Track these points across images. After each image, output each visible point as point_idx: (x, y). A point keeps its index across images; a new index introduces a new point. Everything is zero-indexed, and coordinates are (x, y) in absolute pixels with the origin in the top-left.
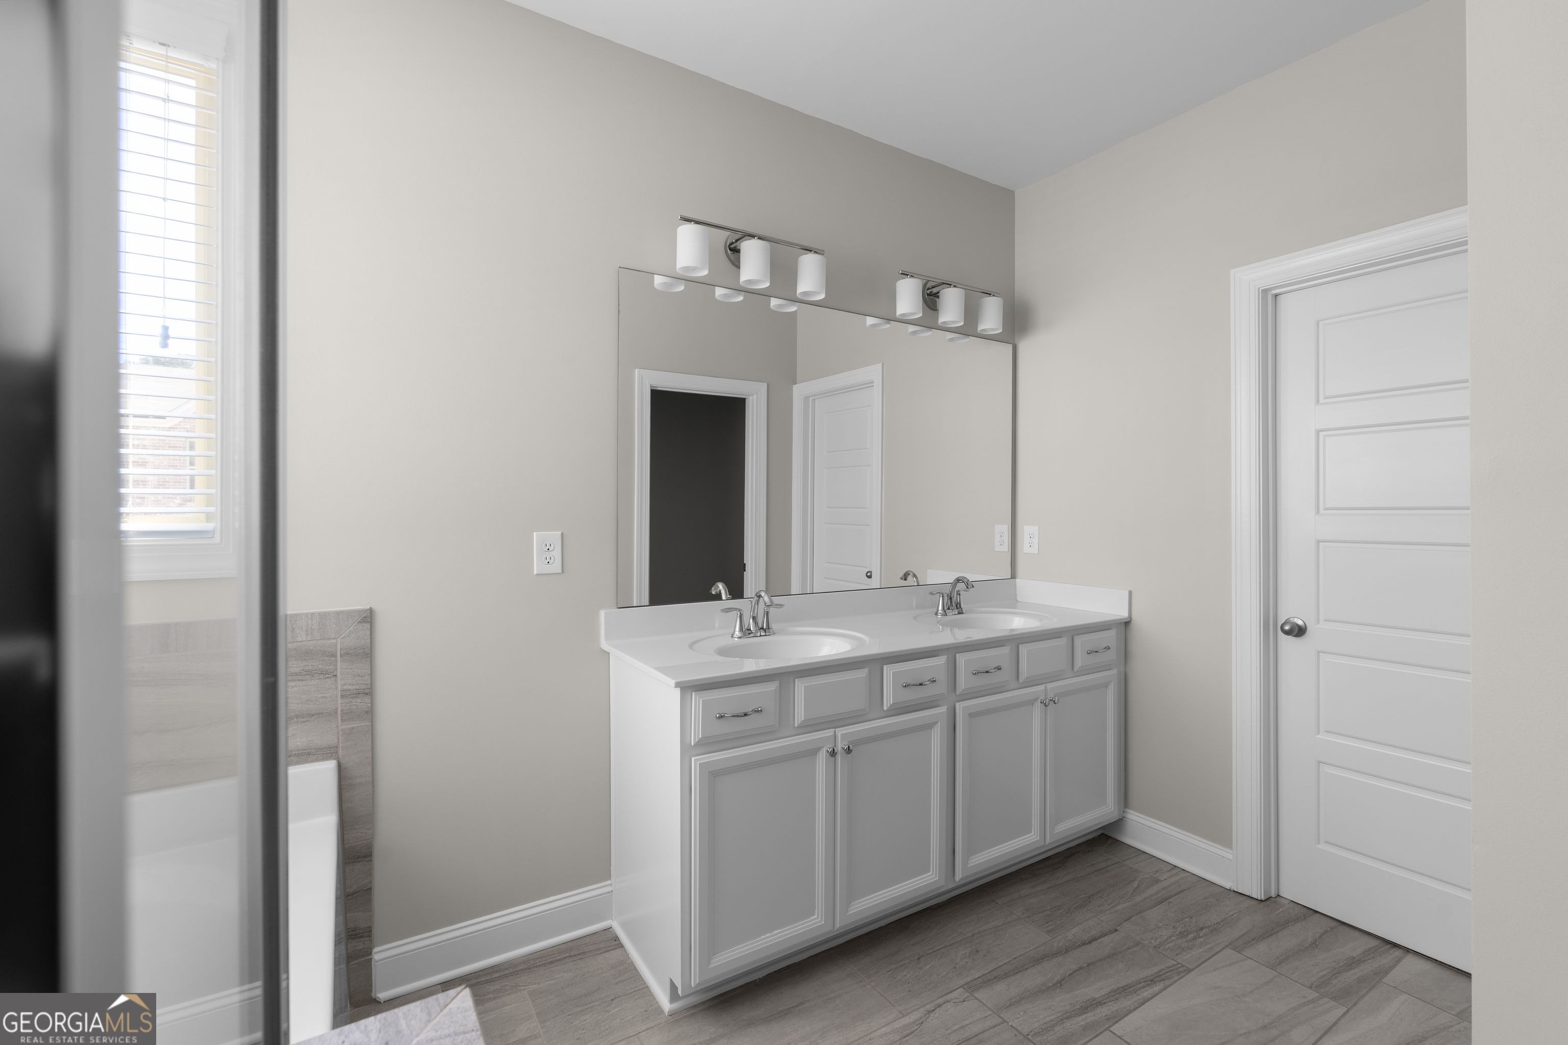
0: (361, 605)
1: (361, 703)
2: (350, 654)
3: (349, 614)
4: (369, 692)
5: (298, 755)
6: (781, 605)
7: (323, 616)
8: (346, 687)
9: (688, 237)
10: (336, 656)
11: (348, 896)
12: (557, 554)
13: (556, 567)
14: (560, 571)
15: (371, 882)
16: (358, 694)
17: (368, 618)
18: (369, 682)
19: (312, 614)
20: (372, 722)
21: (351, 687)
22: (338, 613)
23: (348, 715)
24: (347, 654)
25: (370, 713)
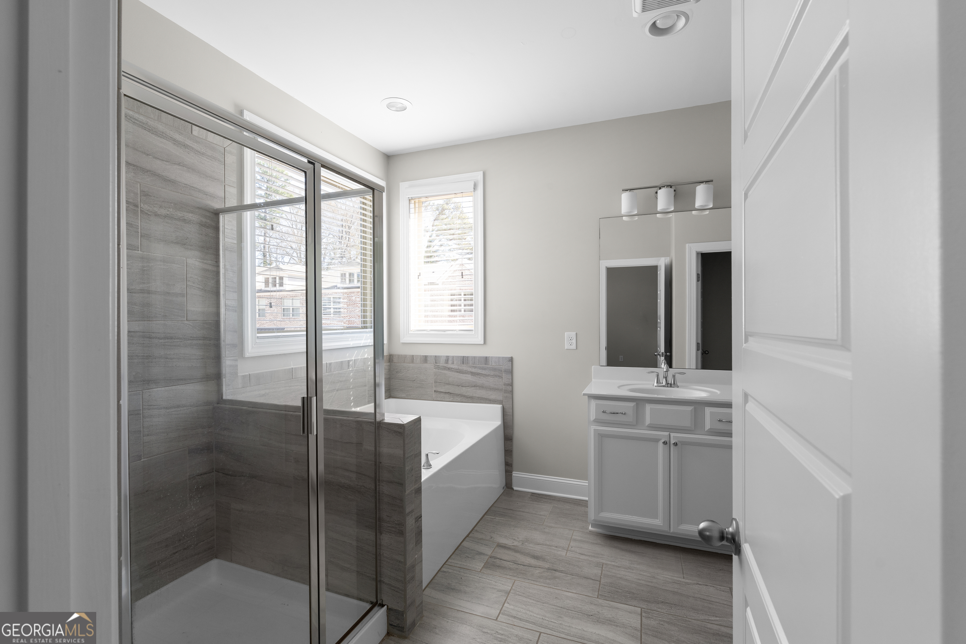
0: (509, 356)
1: (509, 388)
2: (506, 371)
3: (506, 358)
4: (512, 385)
5: (493, 401)
6: (685, 373)
7: (499, 358)
8: (505, 382)
9: (625, 198)
10: (502, 371)
11: (506, 451)
12: (574, 341)
13: (574, 347)
14: (575, 348)
15: (512, 449)
16: (508, 385)
17: (511, 360)
18: (511, 381)
19: (496, 357)
20: (512, 395)
21: (506, 382)
22: (503, 357)
23: (506, 391)
24: (505, 371)
25: (512, 392)
